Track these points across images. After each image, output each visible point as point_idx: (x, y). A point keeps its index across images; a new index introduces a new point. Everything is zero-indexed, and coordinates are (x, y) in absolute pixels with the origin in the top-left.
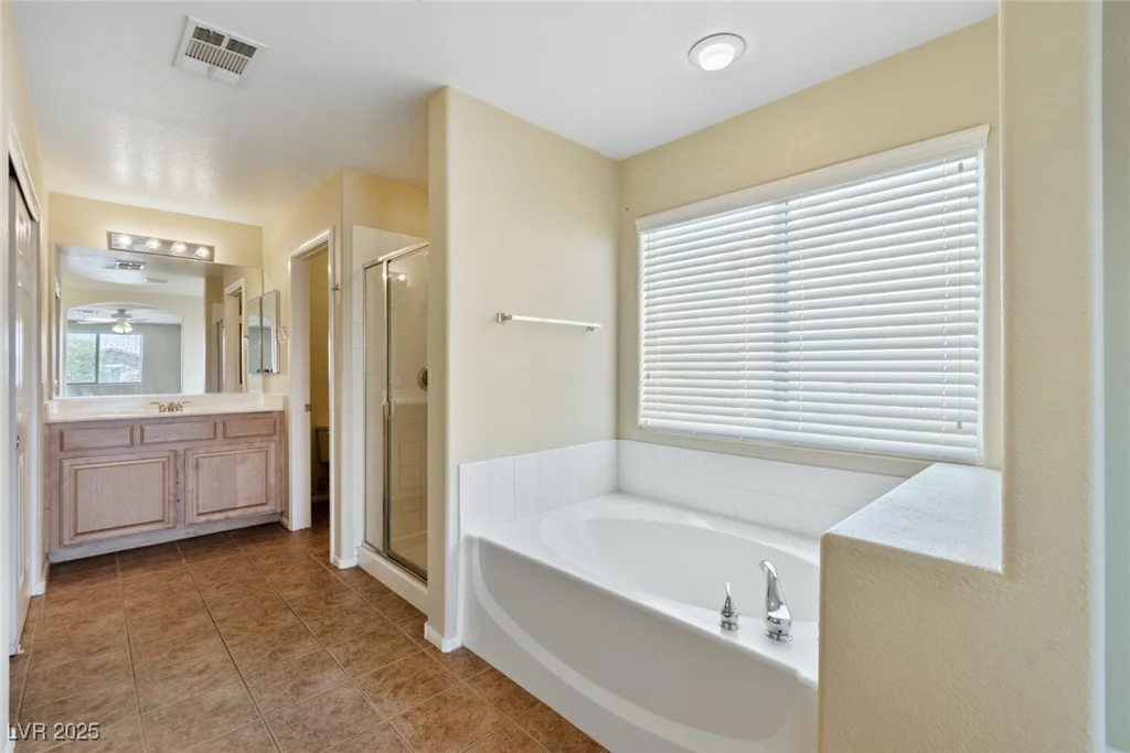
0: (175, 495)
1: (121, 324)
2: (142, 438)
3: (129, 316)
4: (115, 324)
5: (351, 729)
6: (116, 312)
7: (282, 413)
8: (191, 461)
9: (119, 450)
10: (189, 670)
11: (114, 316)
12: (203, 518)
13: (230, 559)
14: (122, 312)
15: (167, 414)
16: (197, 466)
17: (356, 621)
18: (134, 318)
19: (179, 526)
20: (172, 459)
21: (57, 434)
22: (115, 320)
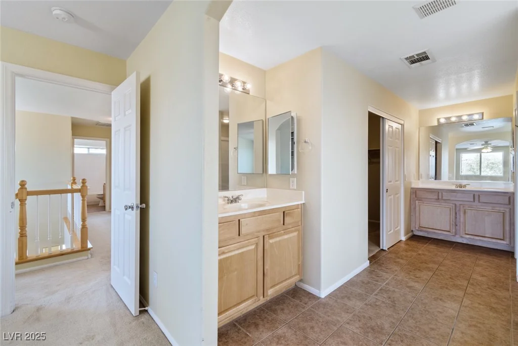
0: (455, 223)
1: (486, 148)
2: (442, 197)
3: (490, 144)
4: (484, 148)
5: (438, 319)
6: (484, 143)
7: (513, 194)
8: (462, 209)
9: (433, 200)
10: (415, 275)
11: (483, 145)
12: (468, 236)
13: (469, 256)
14: (486, 143)
15: (459, 189)
16: (465, 212)
17: (492, 300)
18: (492, 145)
19: (457, 236)
20: (454, 208)
21: (414, 191)
22: (483, 147)
